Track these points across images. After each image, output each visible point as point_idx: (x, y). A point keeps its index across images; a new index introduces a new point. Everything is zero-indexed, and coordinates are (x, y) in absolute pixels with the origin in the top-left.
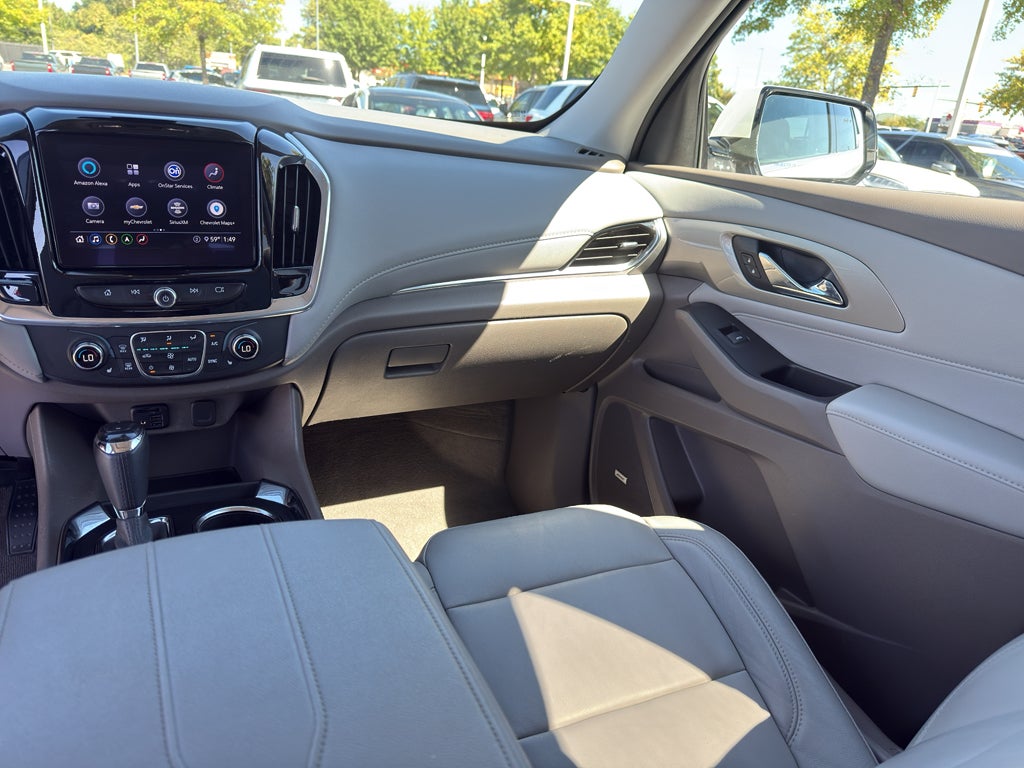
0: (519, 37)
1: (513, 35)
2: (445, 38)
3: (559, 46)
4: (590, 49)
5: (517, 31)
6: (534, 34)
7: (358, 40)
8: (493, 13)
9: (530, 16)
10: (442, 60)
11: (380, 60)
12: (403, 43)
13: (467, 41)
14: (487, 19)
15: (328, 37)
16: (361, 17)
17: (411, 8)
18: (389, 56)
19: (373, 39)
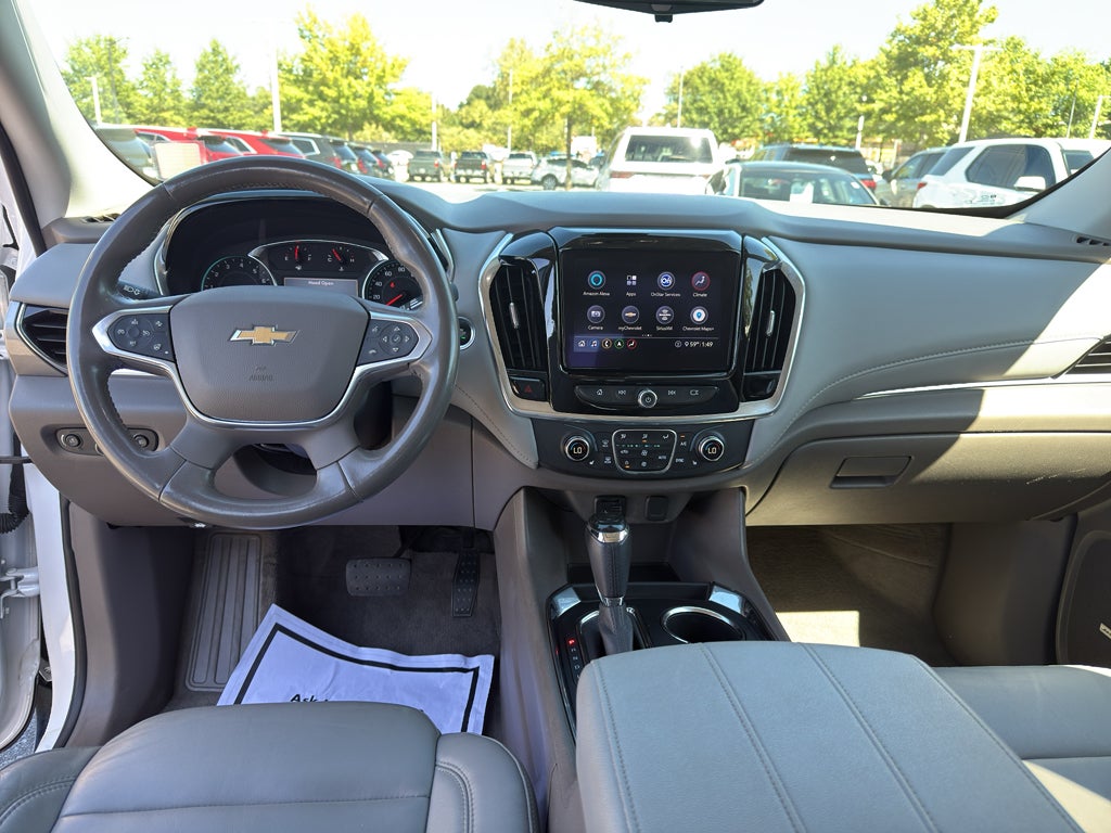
0: (907, 94)
1: (901, 92)
2: (816, 103)
3: (958, 100)
4: (999, 101)
5: (906, 87)
6: (926, 89)
7: (720, 112)
8: (877, 72)
9: (922, 70)
10: (812, 127)
11: (742, 132)
12: (769, 112)
13: (843, 103)
14: (869, 78)
15: (690, 113)
16: (726, 89)
17: (781, 74)
18: (752, 127)
19: (737, 111)
